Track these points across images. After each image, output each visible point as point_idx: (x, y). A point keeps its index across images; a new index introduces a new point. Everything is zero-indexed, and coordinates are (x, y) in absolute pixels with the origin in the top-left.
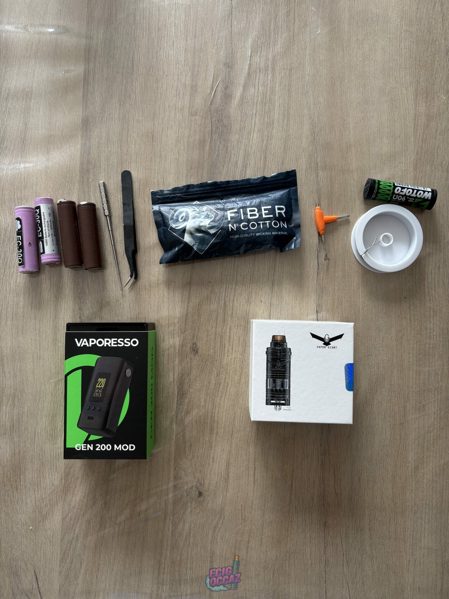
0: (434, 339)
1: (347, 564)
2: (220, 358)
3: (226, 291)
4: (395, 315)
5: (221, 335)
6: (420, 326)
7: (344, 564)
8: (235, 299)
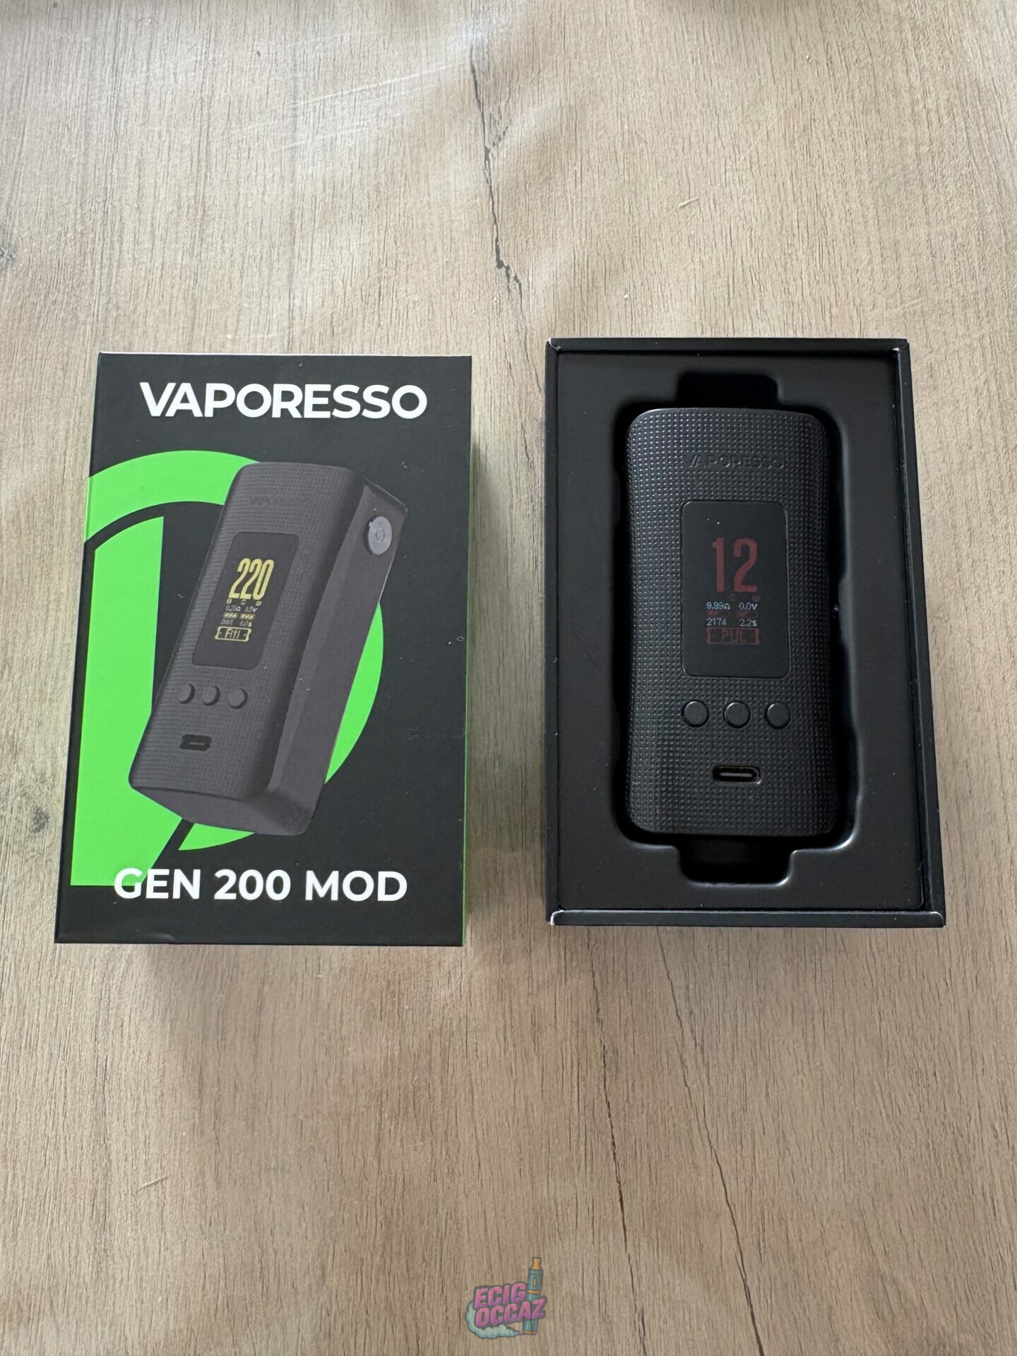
0: (930, 124)
1: (699, 1056)
2: (106, 271)
3: (117, 31)
4: (770, 53)
5: (106, 188)
6: (872, 82)
7: (686, 1056)
8: (156, 53)
